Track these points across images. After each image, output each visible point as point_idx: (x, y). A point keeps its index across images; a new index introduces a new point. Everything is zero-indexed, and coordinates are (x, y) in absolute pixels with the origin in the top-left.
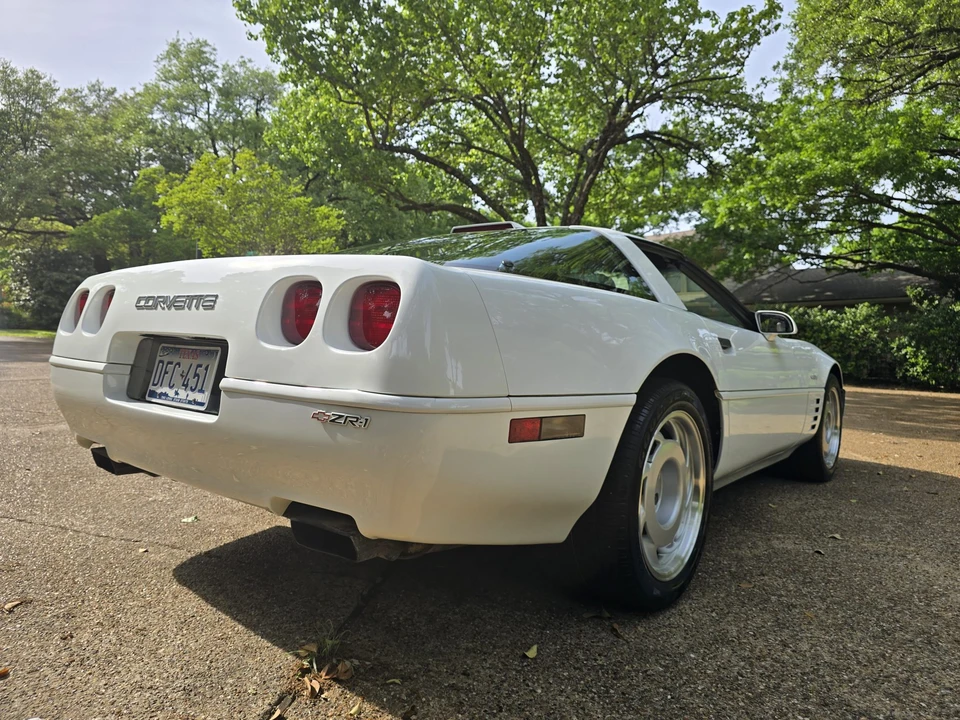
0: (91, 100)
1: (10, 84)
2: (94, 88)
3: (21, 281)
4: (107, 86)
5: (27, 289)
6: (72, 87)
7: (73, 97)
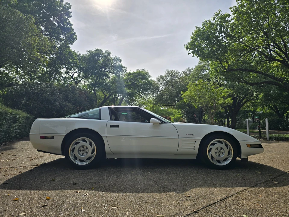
0: (188, 72)
1: (169, 74)
2: (188, 70)
3: (185, 117)
4: (190, 68)
5: (186, 118)
6: (183, 71)
7: (184, 73)
